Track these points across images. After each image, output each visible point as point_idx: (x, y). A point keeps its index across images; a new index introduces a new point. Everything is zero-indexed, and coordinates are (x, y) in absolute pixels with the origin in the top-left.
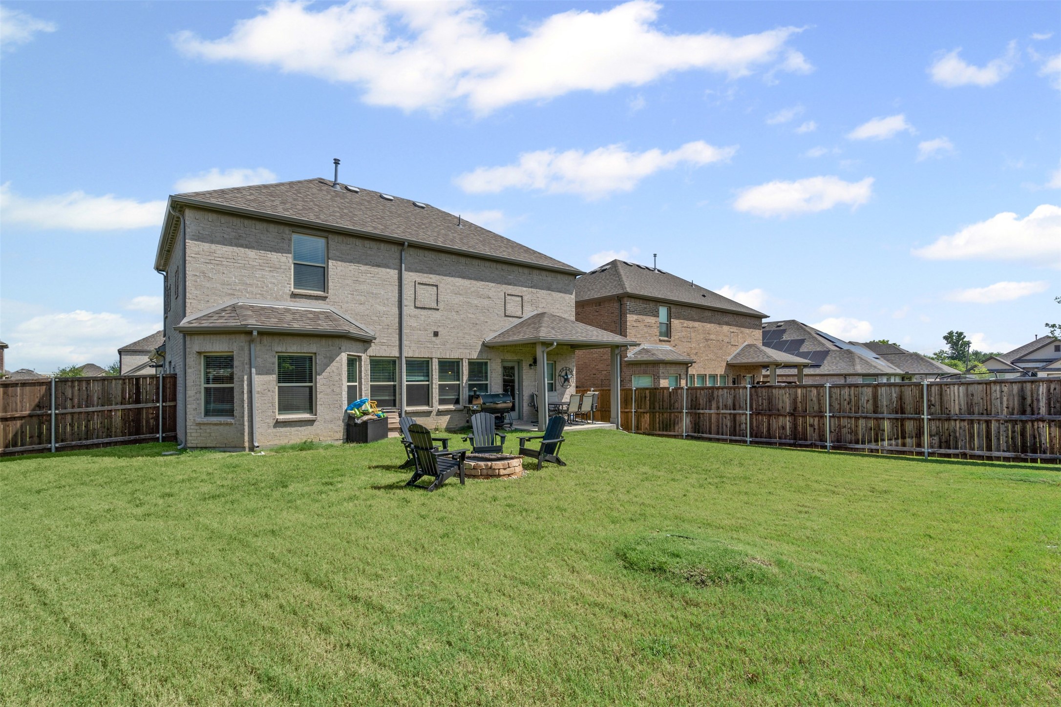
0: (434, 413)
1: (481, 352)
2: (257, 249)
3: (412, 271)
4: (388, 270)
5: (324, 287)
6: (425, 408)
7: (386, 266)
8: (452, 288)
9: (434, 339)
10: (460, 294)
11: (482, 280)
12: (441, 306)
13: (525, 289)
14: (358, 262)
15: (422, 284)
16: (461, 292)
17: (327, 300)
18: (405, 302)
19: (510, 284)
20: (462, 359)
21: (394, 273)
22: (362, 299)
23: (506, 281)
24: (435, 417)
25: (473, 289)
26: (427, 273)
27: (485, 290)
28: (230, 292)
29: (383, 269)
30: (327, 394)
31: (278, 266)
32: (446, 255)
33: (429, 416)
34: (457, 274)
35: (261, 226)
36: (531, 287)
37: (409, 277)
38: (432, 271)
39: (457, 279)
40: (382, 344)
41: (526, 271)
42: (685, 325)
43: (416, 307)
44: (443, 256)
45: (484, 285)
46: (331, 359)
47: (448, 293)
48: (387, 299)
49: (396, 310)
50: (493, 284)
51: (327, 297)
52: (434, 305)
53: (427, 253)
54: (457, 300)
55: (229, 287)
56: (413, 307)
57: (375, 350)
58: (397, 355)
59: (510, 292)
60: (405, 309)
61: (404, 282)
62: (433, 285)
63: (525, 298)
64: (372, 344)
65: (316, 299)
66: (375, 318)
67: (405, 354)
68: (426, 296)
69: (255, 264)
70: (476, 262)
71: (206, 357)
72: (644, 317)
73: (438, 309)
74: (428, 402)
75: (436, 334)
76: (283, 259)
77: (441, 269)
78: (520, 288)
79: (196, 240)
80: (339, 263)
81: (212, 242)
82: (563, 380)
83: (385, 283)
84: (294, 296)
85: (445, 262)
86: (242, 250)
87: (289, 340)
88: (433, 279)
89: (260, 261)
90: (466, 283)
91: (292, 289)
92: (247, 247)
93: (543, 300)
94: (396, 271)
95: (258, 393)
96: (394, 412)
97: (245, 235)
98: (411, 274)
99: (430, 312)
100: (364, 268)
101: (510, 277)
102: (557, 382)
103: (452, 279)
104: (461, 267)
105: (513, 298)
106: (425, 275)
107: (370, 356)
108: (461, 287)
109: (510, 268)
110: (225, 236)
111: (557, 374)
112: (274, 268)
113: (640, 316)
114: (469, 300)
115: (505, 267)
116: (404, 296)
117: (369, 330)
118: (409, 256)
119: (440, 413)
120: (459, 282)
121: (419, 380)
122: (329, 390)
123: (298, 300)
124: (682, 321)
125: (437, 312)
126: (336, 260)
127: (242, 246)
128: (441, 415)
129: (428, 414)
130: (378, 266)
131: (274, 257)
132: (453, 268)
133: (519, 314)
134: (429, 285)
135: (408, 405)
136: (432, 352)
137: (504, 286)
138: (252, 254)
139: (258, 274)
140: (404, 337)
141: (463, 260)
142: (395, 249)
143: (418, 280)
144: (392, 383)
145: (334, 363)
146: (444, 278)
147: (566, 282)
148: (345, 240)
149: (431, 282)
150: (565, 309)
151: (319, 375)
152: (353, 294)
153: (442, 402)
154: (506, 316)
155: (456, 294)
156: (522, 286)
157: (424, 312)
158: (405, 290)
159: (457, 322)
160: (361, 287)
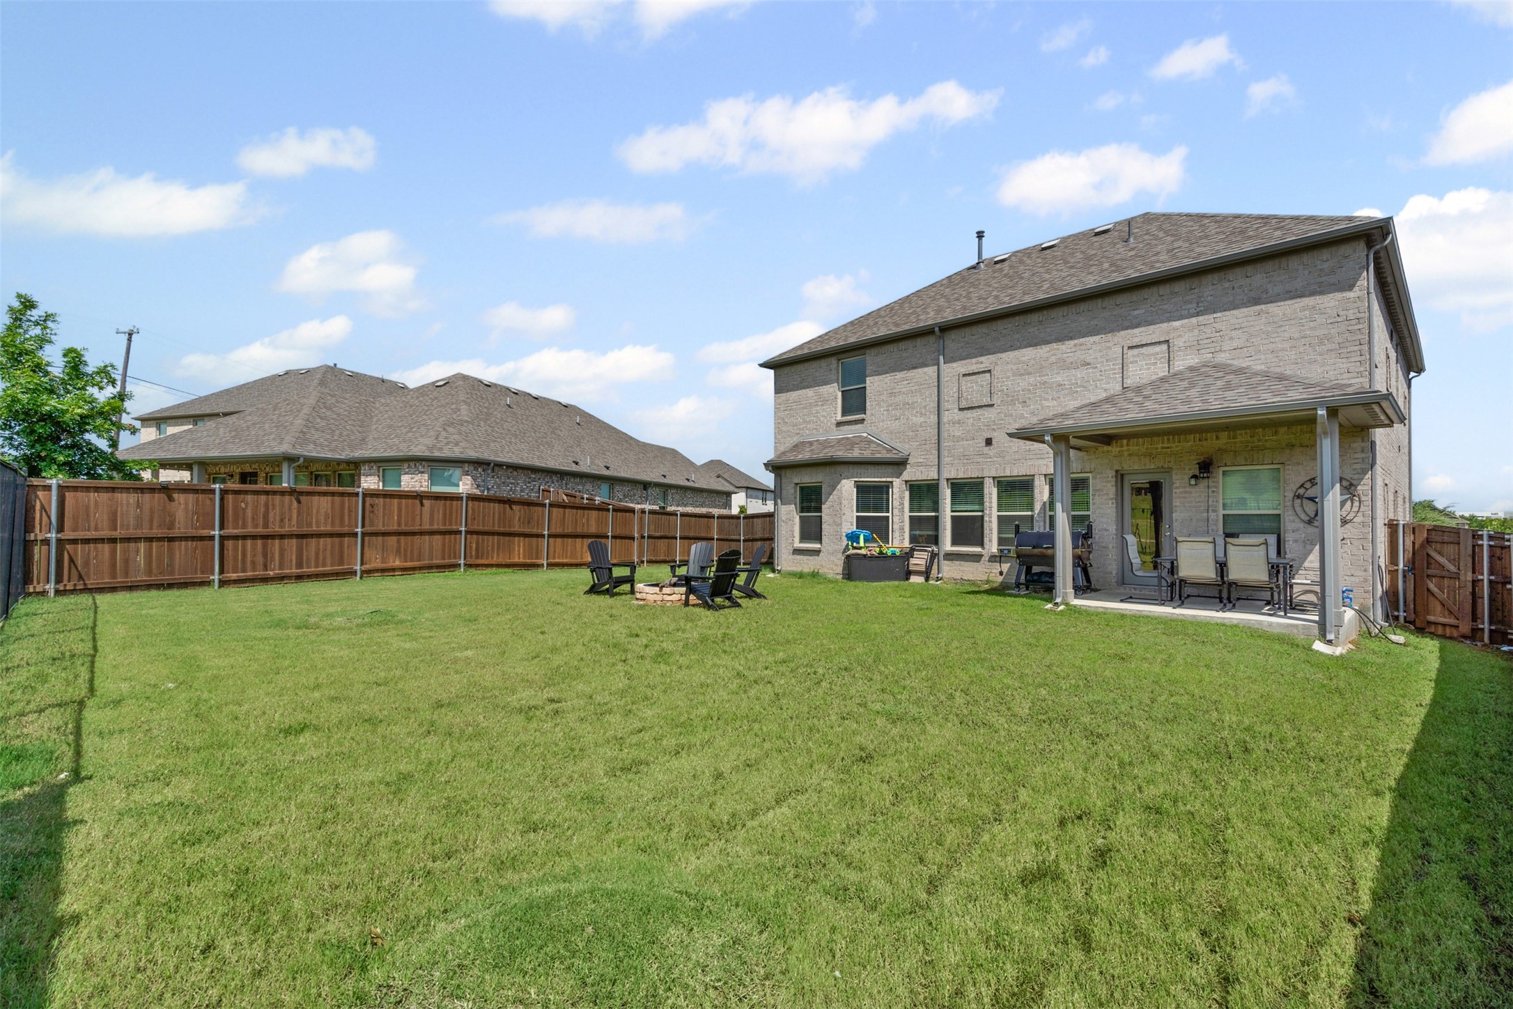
2: (814, 387)
3: (954, 361)
4: (926, 369)
5: (863, 409)
6: (975, 550)
7: (924, 365)
8: (1014, 367)
9: (986, 449)
10: (1029, 374)
11: (1072, 339)
12: (997, 399)
13: (1176, 324)
14: (894, 371)
15: (969, 375)
16: (1031, 370)
17: (865, 422)
18: (945, 405)
19: (1134, 326)
20: (1034, 476)
21: (931, 371)
22: (898, 413)
23: (1126, 323)
24: (987, 563)
25: (1053, 359)
26: (975, 357)
27: (1079, 352)
28: (797, 432)
29: (920, 370)
30: (829, 524)
31: (831, 398)
32: (1005, 321)
33: (979, 561)
34: (1025, 343)
35: (815, 364)
36: (1198, 314)
37: (952, 370)
38: (983, 352)
39: (1024, 351)
40: (919, 464)
41: (1179, 287)
43: (961, 409)
44: (1000, 325)
45: (1075, 345)
46: (834, 488)
47: (1008, 377)
48: (925, 407)
49: (934, 418)
50: (1094, 339)
51: (864, 420)
52: (986, 401)
53: (975, 329)
54: (1024, 383)
55: (797, 428)
56: (956, 411)
57: (909, 474)
58: (936, 476)
59: (1136, 341)
60: (946, 417)
61: (943, 380)
62: (984, 372)
63: (1178, 343)
64: (908, 466)
65: (856, 424)
66: (911, 434)
67: (945, 475)
68: (975, 390)
69: (812, 401)
70: (1054, 313)
71: (802, 489)
73: (993, 405)
74: (980, 542)
75: (989, 442)
76: (831, 390)
77: (997, 344)
78: (1165, 325)
79: (779, 393)
80: (876, 378)
81: (788, 391)
83: (923, 387)
84: (841, 424)
85: (1004, 332)
86: (804, 391)
87: (803, 471)
88: (985, 361)
89: (815, 398)
90: (1042, 351)
91: (839, 417)
92: (807, 387)
93: (1234, 334)
94: (934, 368)
95: (783, 521)
97: (806, 377)
98: (954, 365)
99: (980, 411)
100: (900, 375)
101: (1136, 313)
102: (1289, 513)
103: (1016, 353)
105: (1143, 350)
106: (974, 360)
107: (906, 482)
108: (1032, 362)
110: (795, 382)
111: (1289, 495)
112: (828, 401)
114: (1046, 378)
115: (1120, 299)
116: (944, 397)
117: (904, 448)
118: (953, 341)
119: (995, 559)
120: (1028, 354)
121: (969, 510)
122: (831, 520)
123: (842, 428)
125: (990, 409)
126: (873, 375)
127: (804, 388)
130: (915, 367)
131: (828, 389)
132: (1015, 336)
134: (979, 373)
135: (953, 544)
136: (983, 470)
137: (1123, 333)
138: (809, 392)
139: (814, 410)
140: (944, 453)
141: (1035, 317)
142: (931, 339)
143: (963, 370)
144: (933, 514)
145: (836, 492)
146: (1003, 355)
147: (1326, 265)
149: (981, 367)
150: (1320, 332)
151: (825, 504)
152: (888, 410)
153: (1002, 543)
155: (1021, 375)
156: (1169, 320)
157: (969, 414)
158: (944, 391)
159: (1024, 418)
160: (899, 399)
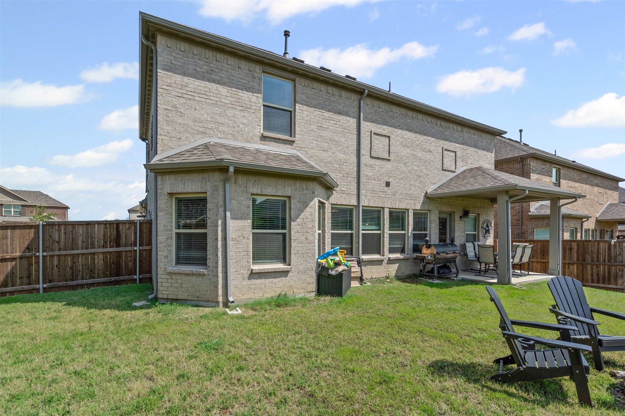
0: (385, 261)
1: (423, 203)
2: (229, 86)
3: (368, 121)
4: (348, 118)
5: (291, 131)
6: (376, 257)
7: (347, 114)
8: (401, 140)
9: (386, 188)
10: (407, 147)
11: (425, 135)
12: (392, 157)
13: (457, 145)
14: (322, 108)
15: (377, 134)
16: (408, 145)
17: (294, 145)
18: (363, 152)
19: (446, 140)
20: (408, 210)
21: (353, 122)
22: (326, 145)
23: (444, 137)
24: (386, 265)
25: (418, 142)
26: (380, 124)
27: (427, 144)
28: (202, 130)
29: (344, 117)
30: (301, 243)
31: (249, 106)
33: (381, 264)
34: (406, 127)
36: (463, 144)
37: (367, 126)
38: (385, 123)
39: (405, 132)
40: (343, 192)
41: (459, 128)
42: (570, 185)
43: (371, 157)
44: (394, 110)
45: (426, 139)
46: (305, 204)
47: (398, 145)
48: (347, 147)
49: (354, 159)
50: (433, 139)
51: (294, 142)
52: (386, 156)
53: (380, 105)
54: (405, 152)
55: (201, 125)
56: (368, 157)
57: (336, 198)
58: (355, 203)
59: (446, 147)
60: (362, 158)
61: (362, 132)
62: (385, 136)
63: (458, 154)
64: (334, 192)
65: (284, 143)
66: (337, 165)
67: (362, 203)
68: (380, 146)
69: (227, 102)
70: (420, 117)
71: (179, 201)
72: (542, 177)
73: (389, 160)
74: (378, 251)
75: (388, 184)
76: (254, 99)
77: (393, 121)
78: (454, 144)
79: (168, 71)
80: (306, 108)
81: (184, 74)
82: (484, 231)
83: (345, 131)
84: (264, 138)
85: (395, 115)
86: (214, 85)
87: (264, 180)
88: (385, 130)
89: (232, 99)
90: (413, 136)
91: (262, 131)
92: (219, 82)
93: (471, 156)
94: (355, 120)
95: (233, 240)
96: (352, 261)
97: (217, 70)
98: (367, 123)
99: (383, 162)
100: (327, 114)
101: (447, 133)
102: (480, 233)
103: (401, 131)
104: (409, 120)
105: (449, 153)
106: (379, 126)
107: (332, 204)
108: (408, 140)
109: (447, 125)
110: (197, 69)
111: (480, 226)
112: (245, 108)
113: (540, 176)
114: (414, 153)
115: (442, 124)
116: (362, 146)
118: (366, 105)
119: (391, 261)
120: (407, 134)
121: (372, 230)
122: (303, 238)
123: (267, 143)
124: (567, 181)
125: (388, 162)
126: (302, 104)
127: (214, 81)
128: (390, 263)
129: (379, 262)
130: (340, 113)
131: (245, 96)
132: (402, 121)
133: (453, 168)
134: (382, 135)
135: (364, 253)
136: (384, 202)
137: (442, 141)
138: (223, 90)
139: (230, 112)
140: (362, 186)
141: (410, 113)
142: (354, 97)
143: (374, 130)
144: (350, 232)
145: (308, 209)
146: (395, 130)
147: (488, 141)
148: (311, 85)
149: (384, 133)
150: (487, 166)
151: (293, 221)
152: (317, 141)
153: (392, 250)
154: (443, 170)
155: (404, 146)
156: (456, 143)
157: (378, 162)
158: (362, 140)
159: (405, 173)
160: (325, 133)
